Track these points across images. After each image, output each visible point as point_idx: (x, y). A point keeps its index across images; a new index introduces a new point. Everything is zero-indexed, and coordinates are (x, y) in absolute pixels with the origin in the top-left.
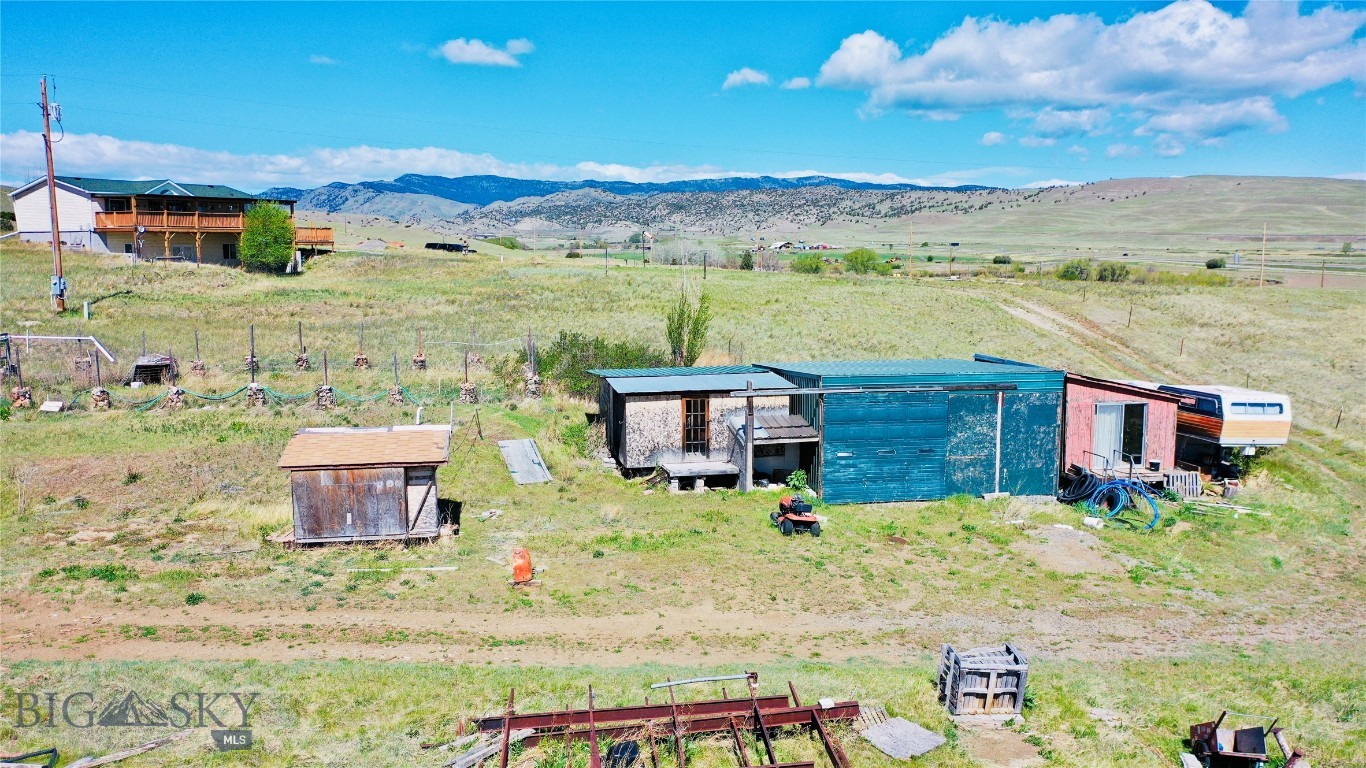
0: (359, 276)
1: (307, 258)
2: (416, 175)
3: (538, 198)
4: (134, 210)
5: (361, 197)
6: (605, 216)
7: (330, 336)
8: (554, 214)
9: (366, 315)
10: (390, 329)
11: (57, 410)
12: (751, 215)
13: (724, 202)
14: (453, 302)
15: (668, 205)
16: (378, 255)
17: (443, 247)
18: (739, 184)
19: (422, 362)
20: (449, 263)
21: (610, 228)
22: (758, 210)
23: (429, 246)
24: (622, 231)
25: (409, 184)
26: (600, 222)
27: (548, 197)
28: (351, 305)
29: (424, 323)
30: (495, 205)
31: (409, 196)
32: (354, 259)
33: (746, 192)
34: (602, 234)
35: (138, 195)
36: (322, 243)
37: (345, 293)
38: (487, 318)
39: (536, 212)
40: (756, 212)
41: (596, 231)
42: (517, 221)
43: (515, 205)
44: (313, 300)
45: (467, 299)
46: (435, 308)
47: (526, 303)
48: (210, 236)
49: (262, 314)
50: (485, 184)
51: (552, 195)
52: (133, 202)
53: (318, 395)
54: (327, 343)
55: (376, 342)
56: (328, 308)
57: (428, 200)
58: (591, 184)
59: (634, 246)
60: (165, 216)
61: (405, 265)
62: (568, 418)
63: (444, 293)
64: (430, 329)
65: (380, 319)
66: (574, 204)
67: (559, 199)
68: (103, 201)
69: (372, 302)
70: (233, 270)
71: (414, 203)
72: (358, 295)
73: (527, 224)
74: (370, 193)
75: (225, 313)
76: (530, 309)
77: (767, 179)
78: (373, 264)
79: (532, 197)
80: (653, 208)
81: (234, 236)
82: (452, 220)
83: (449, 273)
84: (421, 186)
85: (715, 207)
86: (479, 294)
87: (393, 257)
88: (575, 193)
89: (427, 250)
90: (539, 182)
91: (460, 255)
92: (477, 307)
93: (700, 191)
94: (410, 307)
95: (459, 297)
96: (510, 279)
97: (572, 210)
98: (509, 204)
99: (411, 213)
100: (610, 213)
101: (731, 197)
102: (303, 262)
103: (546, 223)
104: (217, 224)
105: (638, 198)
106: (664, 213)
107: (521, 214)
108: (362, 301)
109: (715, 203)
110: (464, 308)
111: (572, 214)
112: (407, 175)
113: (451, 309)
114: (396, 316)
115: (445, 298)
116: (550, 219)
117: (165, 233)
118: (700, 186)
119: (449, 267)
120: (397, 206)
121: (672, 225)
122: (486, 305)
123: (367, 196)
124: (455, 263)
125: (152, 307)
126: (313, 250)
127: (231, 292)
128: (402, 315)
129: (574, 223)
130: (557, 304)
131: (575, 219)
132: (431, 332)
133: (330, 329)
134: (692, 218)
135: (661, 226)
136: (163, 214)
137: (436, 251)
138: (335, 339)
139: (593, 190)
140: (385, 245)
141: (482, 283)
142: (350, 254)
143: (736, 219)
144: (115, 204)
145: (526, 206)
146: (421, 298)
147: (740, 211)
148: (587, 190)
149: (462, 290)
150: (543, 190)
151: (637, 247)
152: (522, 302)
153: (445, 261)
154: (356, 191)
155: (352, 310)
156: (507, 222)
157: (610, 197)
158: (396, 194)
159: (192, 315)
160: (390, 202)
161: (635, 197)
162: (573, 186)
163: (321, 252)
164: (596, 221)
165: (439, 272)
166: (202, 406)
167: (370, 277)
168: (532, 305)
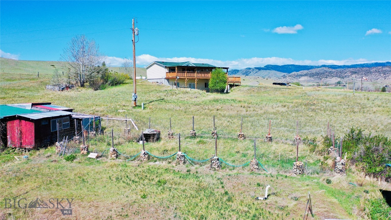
0: (248, 94)
1: (231, 87)
2: (270, 65)
3: (306, 71)
4: (176, 71)
5: (254, 72)
6: (329, 76)
7: (230, 120)
8: (312, 75)
9: (247, 111)
10: (257, 118)
11: (94, 157)
12: (382, 75)
13: (372, 70)
14: (285, 106)
15: (351, 72)
16: (255, 87)
17: (279, 84)
18: (377, 65)
19: (270, 138)
20: (282, 89)
21: (330, 79)
22: (385, 73)
23: (274, 84)
24: (335, 80)
25: (268, 68)
26: (327, 77)
27: (310, 70)
28: (241, 107)
29: (272, 116)
30: (293, 73)
31: (268, 71)
32: (247, 88)
33: (380, 67)
34: (327, 81)
35: (178, 66)
36: (237, 82)
37: (240, 101)
38: (301, 114)
39: (306, 75)
40: (384, 74)
41: (325, 80)
42: (300, 78)
43: (299, 73)
44: (227, 103)
45: (291, 105)
46: (277, 109)
47: (319, 107)
48: (200, 80)
49: (206, 109)
50: (290, 67)
51: (311, 70)
52: (176, 68)
53: (211, 161)
54: (228, 124)
55: (249, 124)
56: (232, 107)
57: (273, 72)
58: (324, 66)
59: (339, 85)
60: (186, 73)
61: (265, 90)
62: (367, 192)
63: (280, 102)
64: (274, 119)
65: (253, 113)
66: (318, 72)
67: (314, 71)
68: (169, 69)
69: (250, 105)
70: (202, 91)
71: (269, 73)
72: (245, 102)
73: (303, 79)
74: (257, 70)
75: (193, 108)
76: (321, 110)
77: (388, 63)
78: (253, 90)
79: (305, 70)
80: (345, 73)
81: (208, 80)
82: (280, 78)
83: (282, 93)
84: (272, 68)
85: (368, 72)
86: (296, 103)
87: (261, 87)
88: (319, 69)
89: (273, 85)
90: (307, 66)
91: (285, 87)
92: (296, 109)
93: (363, 67)
94: (266, 108)
95: (287, 104)
96: (308, 96)
97: (317, 74)
98: (298, 73)
99: (268, 76)
100: (330, 75)
101: (374, 69)
102: (230, 89)
103: (309, 78)
104: (202, 76)
105: (340, 70)
106: (349, 75)
107: (301, 76)
108: (246, 105)
109: (368, 71)
110: (290, 109)
111: (317, 75)
112: (268, 65)
113: (284, 109)
114: (260, 112)
115: (281, 104)
116: (310, 77)
117: (185, 79)
118: (362, 66)
119: (282, 91)
120: (264, 74)
121: (352, 78)
122: (300, 108)
123: (256, 71)
124: (284, 90)
125: (168, 105)
126: (234, 85)
127: (198, 99)
128: (262, 112)
129: (318, 78)
130: (335, 108)
131: (318, 77)
132: (275, 120)
133: (230, 117)
134: (359, 76)
135: (348, 79)
136: (185, 72)
137: (276, 85)
138: (232, 122)
139: (325, 68)
140: (259, 83)
141: (297, 98)
142: (246, 86)
143: (376, 76)
144: (172, 69)
145: (303, 73)
146: (271, 104)
147: (378, 73)
148: (323, 68)
149: (289, 101)
150: (308, 68)
151: (340, 85)
152: (317, 107)
153: (280, 88)
154: (253, 70)
155: (242, 109)
156: (297, 78)
157: (330, 70)
158: (264, 70)
159: (180, 109)
160: (263, 73)
161: (339, 70)
162: (318, 67)
163: (236, 86)
164: (326, 77)
165: (278, 93)
166: (155, 161)
167: (252, 95)
168: (322, 109)
